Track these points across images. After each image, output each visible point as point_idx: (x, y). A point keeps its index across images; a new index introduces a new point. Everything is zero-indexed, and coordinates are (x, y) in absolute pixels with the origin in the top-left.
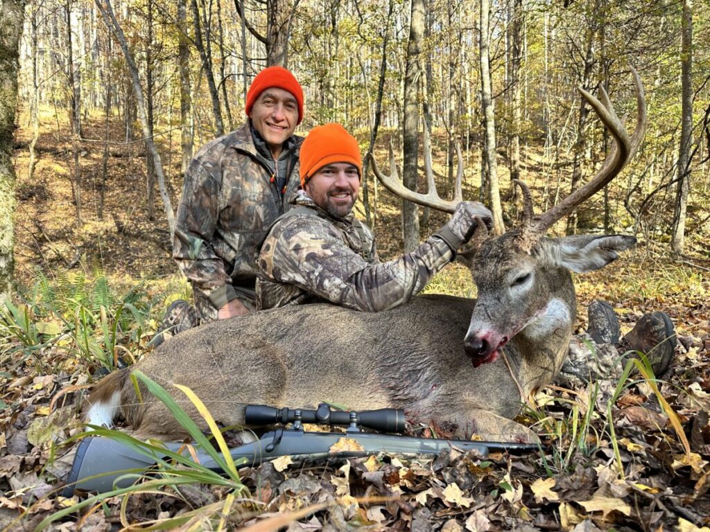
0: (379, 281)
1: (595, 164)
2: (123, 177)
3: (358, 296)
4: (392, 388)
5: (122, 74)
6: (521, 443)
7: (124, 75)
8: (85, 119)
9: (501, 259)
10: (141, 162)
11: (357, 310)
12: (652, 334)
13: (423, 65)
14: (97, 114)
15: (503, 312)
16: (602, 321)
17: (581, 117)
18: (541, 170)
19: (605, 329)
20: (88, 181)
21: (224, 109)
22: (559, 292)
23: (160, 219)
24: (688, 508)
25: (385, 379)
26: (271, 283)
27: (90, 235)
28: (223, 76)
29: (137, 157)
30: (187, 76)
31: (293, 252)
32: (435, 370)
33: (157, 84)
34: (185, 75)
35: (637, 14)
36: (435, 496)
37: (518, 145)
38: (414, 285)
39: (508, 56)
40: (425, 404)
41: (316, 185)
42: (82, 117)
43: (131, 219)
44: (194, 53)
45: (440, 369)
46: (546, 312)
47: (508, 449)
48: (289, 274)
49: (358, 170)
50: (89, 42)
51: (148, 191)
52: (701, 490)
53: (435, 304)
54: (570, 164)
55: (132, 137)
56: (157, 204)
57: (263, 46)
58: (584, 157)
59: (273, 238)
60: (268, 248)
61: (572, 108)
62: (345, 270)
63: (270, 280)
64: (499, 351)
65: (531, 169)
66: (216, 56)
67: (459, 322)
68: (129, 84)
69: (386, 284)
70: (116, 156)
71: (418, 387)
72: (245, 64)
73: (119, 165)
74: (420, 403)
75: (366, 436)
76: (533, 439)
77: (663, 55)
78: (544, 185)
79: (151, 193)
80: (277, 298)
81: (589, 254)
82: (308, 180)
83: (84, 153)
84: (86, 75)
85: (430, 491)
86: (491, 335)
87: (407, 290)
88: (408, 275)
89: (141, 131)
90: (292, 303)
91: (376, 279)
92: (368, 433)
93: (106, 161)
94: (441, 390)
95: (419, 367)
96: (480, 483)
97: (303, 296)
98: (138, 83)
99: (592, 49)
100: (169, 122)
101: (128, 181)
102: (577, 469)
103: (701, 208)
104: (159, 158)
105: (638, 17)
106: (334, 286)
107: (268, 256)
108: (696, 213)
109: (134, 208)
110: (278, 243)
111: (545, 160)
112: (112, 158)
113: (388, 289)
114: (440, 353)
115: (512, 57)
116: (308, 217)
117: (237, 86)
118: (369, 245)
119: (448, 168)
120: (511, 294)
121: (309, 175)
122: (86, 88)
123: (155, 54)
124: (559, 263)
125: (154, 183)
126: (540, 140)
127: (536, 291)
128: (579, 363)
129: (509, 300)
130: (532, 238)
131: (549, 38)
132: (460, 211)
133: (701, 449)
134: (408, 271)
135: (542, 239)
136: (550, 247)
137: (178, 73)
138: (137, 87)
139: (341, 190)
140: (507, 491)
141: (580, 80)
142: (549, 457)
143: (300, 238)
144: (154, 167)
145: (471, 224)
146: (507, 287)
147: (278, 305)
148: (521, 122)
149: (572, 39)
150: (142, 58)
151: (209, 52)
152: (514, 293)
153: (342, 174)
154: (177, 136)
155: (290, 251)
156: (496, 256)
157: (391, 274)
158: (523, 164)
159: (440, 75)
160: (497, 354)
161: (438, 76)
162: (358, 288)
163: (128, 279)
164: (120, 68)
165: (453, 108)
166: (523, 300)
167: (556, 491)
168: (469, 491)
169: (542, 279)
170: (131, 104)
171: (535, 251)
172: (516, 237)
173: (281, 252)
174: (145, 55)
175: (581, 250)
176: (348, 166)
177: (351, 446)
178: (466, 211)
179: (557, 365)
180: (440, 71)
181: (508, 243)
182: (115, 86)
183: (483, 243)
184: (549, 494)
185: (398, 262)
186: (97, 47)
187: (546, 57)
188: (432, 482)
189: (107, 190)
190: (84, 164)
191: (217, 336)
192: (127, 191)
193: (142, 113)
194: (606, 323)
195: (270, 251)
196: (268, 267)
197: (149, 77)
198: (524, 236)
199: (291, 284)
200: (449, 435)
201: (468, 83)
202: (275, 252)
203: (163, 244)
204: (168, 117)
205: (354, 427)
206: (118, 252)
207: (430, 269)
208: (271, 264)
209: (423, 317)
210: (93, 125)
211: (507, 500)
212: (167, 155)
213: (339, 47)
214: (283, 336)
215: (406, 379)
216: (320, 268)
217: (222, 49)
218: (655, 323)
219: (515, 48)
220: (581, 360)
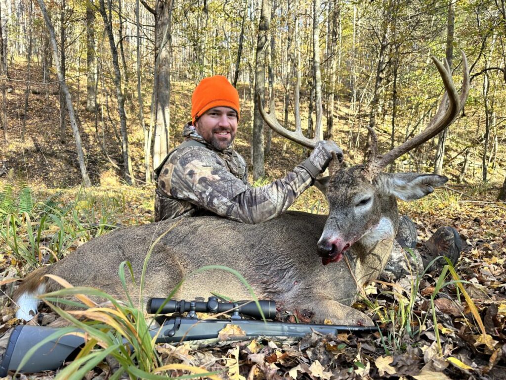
0: (257, 201)
1: (384, 116)
2: (41, 109)
3: (241, 212)
4: (264, 283)
5: (41, 30)
6: (361, 326)
7: (43, 32)
8: (11, 63)
9: (351, 184)
10: (55, 98)
11: (240, 222)
12: (445, 242)
13: (269, 38)
14: (21, 60)
15: (349, 225)
16: (406, 231)
17: (377, 83)
18: (348, 119)
19: (407, 237)
20: (13, 111)
21: (120, 61)
22: (388, 213)
23: (70, 143)
24: (486, 377)
25: (259, 275)
26: (169, 199)
27: (14, 152)
28: (121, 37)
29: (52, 95)
30: (92, 35)
31: (188, 176)
32: (297, 269)
33: (69, 40)
34: (91, 34)
35: (417, 13)
36: (303, 371)
37: (333, 100)
38: (283, 205)
39: (329, 36)
40: (288, 296)
41: (203, 123)
42: (9, 62)
43: (46, 142)
44: (99, 18)
45: (300, 269)
46: (378, 227)
47: (352, 331)
48: (185, 193)
49: (237, 113)
50: (14, 4)
51: (61, 121)
52: (494, 363)
53: (295, 219)
54: (367, 116)
55: (48, 79)
56: (68, 131)
57: (151, 15)
58: (377, 110)
59: (171, 165)
60: (166, 172)
61: (371, 76)
62: (230, 191)
63: (168, 197)
64: (343, 254)
65: (341, 118)
66: (115, 21)
67: (313, 233)
68: (47, 39)
69: (263, 203)
70: (35, 93)
71: (284, 282)
72: (138, 29)
73: (38, 100)
74: (286, 295)
75: (246, 322)
76: (369, 323)
77: (434, 43)
78: (349, 130)
79: (63, 122)
80: (173, 211)
81: (413, 188)
82: (198, 119)
83: (9, 90)
84: (12, 30)
85: (299, 368)
86: (339, 241)
87: (278, 208)
88: (280, 196)
89: (56, 75)
90: (185, 215)
91: (255, 199)
92: (247, 320)
93: (27, 96)
94: (301, 285)
95: (285, 267)
96: (336, 360)
97: (193, 210)
98: (55, 38)
99: (386, 35)
100: (77, 70)
101: (45, 113)
102: (407, 349)
103: (452, 149)
104: (69, 96)
105: (417, 15)
106: (221, 204)
107: (166, 178)
108: (448, 153)
109: (50, 133)
110: (175, 168)
111: (350, 111)
112: (32, 95)
113: (264, 207)
114: (301, 256)
115: (331, 37)
116: (199, 149)
117: (130, 45)
118: (242, 170)
119: (284, 114)
120: (356, 212)
121: (198, 115)
122: (12, 39)
123: (68, 17)
124: (391, 192)
125: (65, 115)
126: (348, 97)
127: (374, 211)
128: (394, 263)
129: (353, 216)
130: (375, 171)
131: (356, 25)
132: (319, 148)
133: (492, 332)
134: (279, 193)
135: (381, 173)
136: (386, 180)
137: (85, 32)
138: (53, 41)
139: (223, 129)
140: (359, 368)
141: (377, 57)
142: (384, 338)
143: (194, 166)
144: (65, 103)
145: (327, 158)
146: (353, 206)
147: (173, 216)
148: (336, 84)
149: (373, 27)
150: (57, 19)
151: (111, 17)
152: (359, 211)
153: (225, 116)
154: (84, 81)
155: (186, 175)
156: (347, 182)
157: (267, 196)
158: (336, 114)
159: (280, 47)
160: (341, 256)
161: (278, 47)
162: (241, 206)
163: (43, 188)
164: (39, 26)
165: (289, 71)
166: (364, 217)
167: (393, 366)
168: (328, 366)
169: (378, 203)
170: (48, 54)
171: (375, 181)
172: (363, 169)
173: (178, 175)
174: (59, 17)
175: (409, 184)
176: (231, 110)
177: (235, 330)
178: (323, 148)
179: (383, 265)
180: (280, 43)
181: (356, 173)
182: (35, 39)
183: (337, 172)
184: (388, 369)
185: (272, 186)
186: (22, 8)
187: (354, 39)
188: (299, 360)
189: (28, 119)
190: (9, 98)
191: (127, 242)
192: (44, 120)
193: (56, 61)
194: (408, 232)
195: (169, 174)
196: (166, 186)
197: (63, 33)
198: (369, 169)
199: (186, 201)
200: (308, 320)
201: (299, 53)
202: (173, 175)
203: (72, 161)
204: (77, 66)
205: (237, 316)
206: (36, 167)
207: (296, 192)
208: (169, 185)
209: (288, 228)
210: (17, 68)
211: (359, 375)
212: (75, 94)
213: (209, 21)
214: (181, 242)
215: (275, 276)
216: (210, 189)
217: (120, 16)
218: (447, 234)
219: (334, 31)
220: (395, 260)
